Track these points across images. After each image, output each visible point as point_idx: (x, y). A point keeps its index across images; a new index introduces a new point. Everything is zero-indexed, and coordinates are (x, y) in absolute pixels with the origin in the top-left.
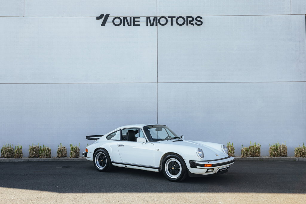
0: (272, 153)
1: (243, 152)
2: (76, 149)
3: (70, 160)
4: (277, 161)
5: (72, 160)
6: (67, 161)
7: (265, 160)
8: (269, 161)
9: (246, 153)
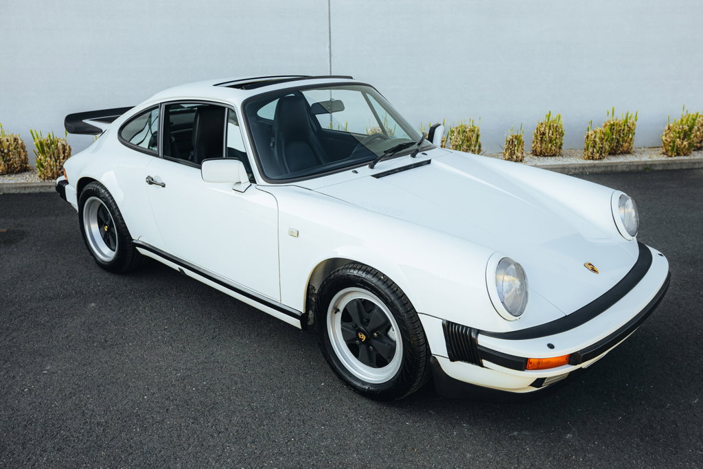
0: (674, 142)
1: (591, 143)
2: (57, 147)
3: (37, 191)
4: (692, 169)
5: (42, 190)
6: (24, 194)
7: (660, 168)
8: (668, 171)
9: (602, 148)
